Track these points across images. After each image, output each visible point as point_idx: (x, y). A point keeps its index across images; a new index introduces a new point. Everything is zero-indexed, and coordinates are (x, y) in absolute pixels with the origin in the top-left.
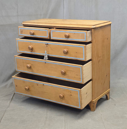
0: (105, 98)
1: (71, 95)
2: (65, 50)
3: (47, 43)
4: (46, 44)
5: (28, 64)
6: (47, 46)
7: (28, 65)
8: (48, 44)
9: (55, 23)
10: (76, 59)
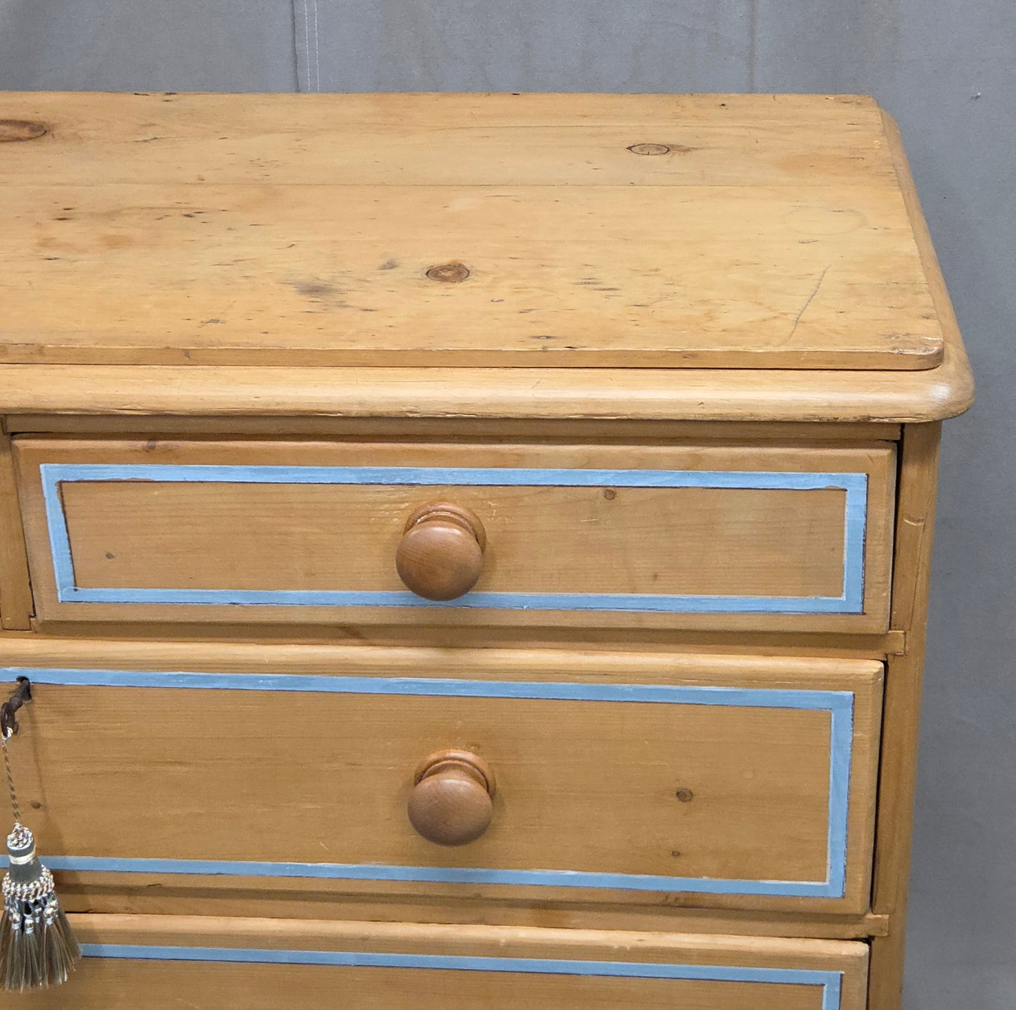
10: (667, 898)
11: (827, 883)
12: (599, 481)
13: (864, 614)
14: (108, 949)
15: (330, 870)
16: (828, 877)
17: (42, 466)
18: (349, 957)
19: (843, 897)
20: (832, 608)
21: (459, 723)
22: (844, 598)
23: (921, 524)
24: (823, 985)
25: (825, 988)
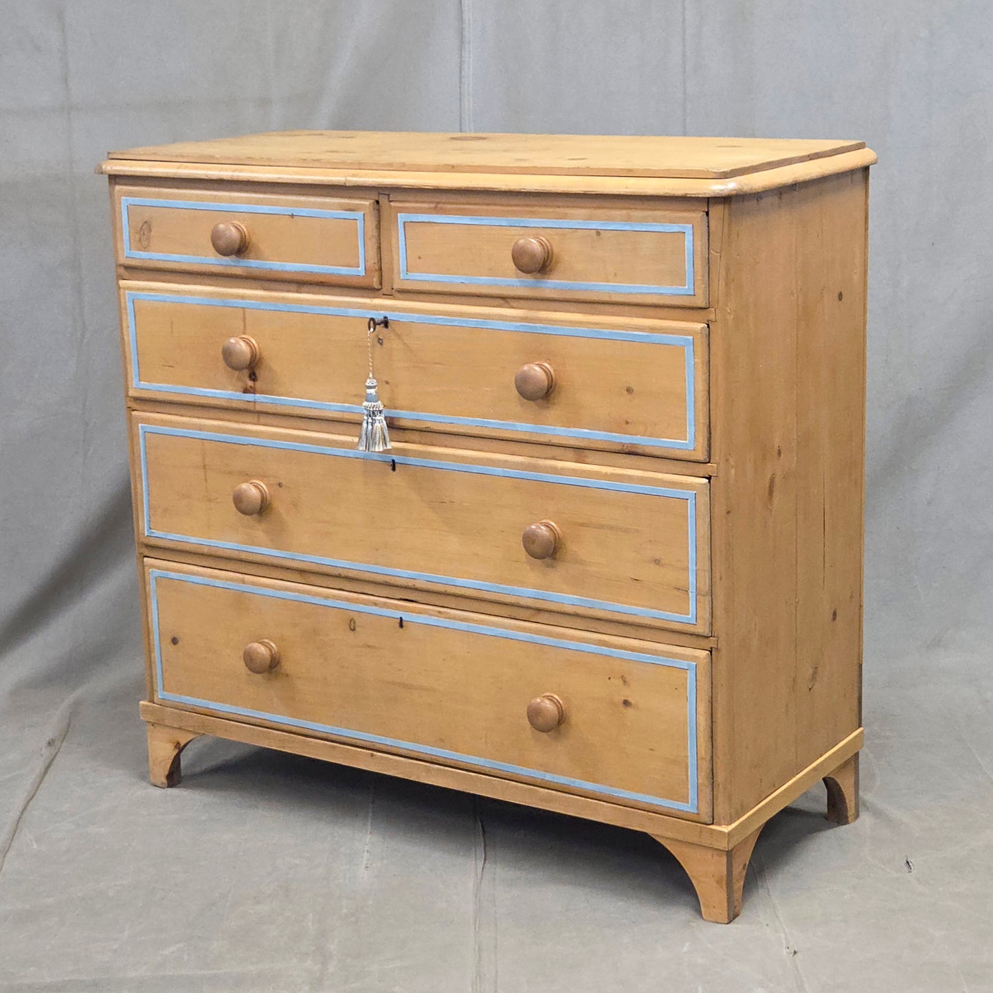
0: (823, 808)
1: (626, 703)
2: (536, 371)
3: (379, 316)
4: (373, 323)
5: (246, 476)
6: (380, 341)
7: (244, 486)
8: (385, 323)
9: (385, 159)
10: (623, 446)
11: (687, 442)
12: (594, 227)
13: (694, 295)
14: (412, 460)
15: (494, 423)
16: (688, 438)
17: (399, 214)
18: (499, 471)
19: (694, 450)
20: (683, 292)
21: (543, 348)
22: (687, 287)
23: (719, 254)
24: (688, 499)
25: (689, 501)
